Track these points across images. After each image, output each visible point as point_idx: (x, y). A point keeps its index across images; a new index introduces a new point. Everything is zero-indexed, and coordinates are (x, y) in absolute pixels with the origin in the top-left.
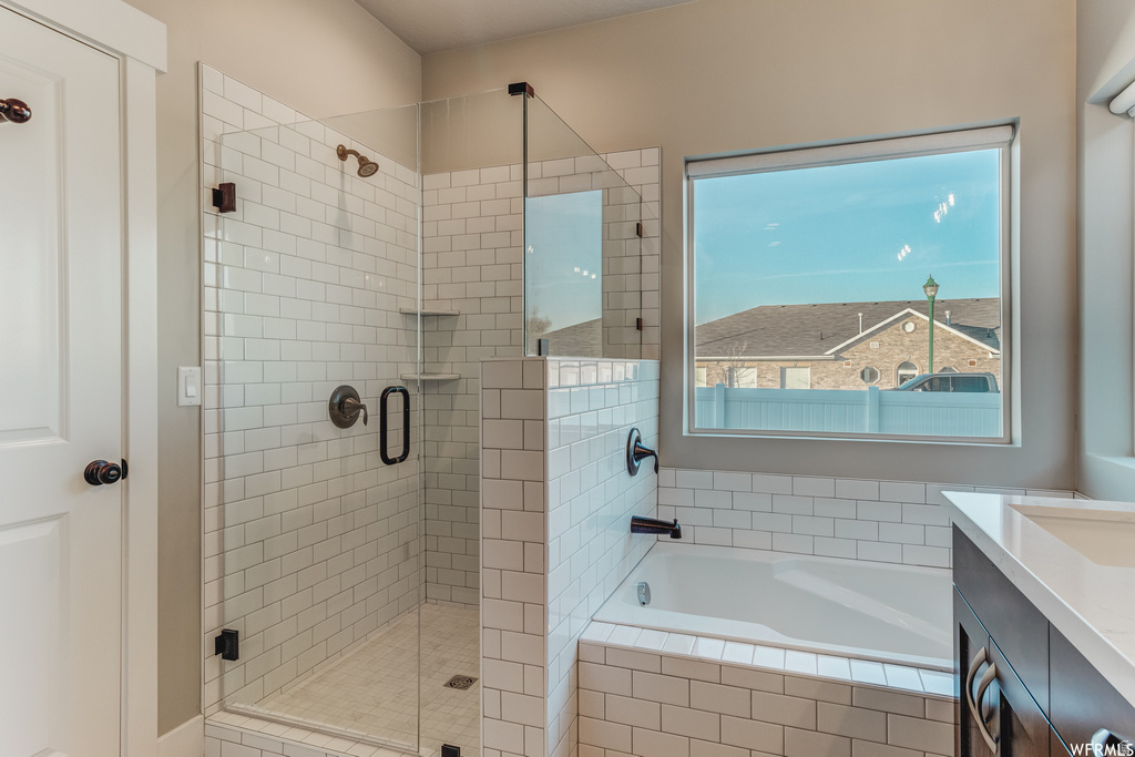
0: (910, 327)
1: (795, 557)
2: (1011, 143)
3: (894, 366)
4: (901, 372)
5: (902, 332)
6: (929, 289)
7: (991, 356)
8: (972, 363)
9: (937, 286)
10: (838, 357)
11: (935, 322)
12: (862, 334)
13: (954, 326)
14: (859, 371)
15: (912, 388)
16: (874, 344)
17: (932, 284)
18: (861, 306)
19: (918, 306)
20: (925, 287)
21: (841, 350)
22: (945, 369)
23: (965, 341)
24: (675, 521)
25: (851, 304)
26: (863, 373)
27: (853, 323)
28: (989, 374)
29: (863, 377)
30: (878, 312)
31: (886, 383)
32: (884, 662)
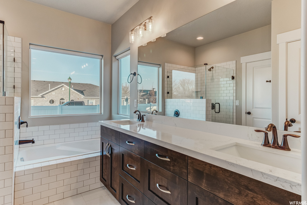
0: (63, 89)
1: (61, 143)
2: (102, 59)
3: (59, 99)
4: (61, 101)
5: (61, 90)
6: (69, 80)
7: (82, 97)
8: (78, 99)
9: (71, 79)
10: (42, 97)
11: (71, 89)
12: (50, 90)
13: (74, 89)
14: (49, 101)
15: (65, 105)
16: (53, 93)
17: (70, 79)
18: (50, 82)
19: (66, 83)
20: (68, 79)
21: (44, 95)
22: (72, 100)
23: (76, 93)
24: (33, 139)
25: (46, 81)
26: (50, 101)
27: (47, 87)
28: (83, 101)
29: (50, 102)
30: (54, 84)
31: (57, 104)
32: (88, 154)
